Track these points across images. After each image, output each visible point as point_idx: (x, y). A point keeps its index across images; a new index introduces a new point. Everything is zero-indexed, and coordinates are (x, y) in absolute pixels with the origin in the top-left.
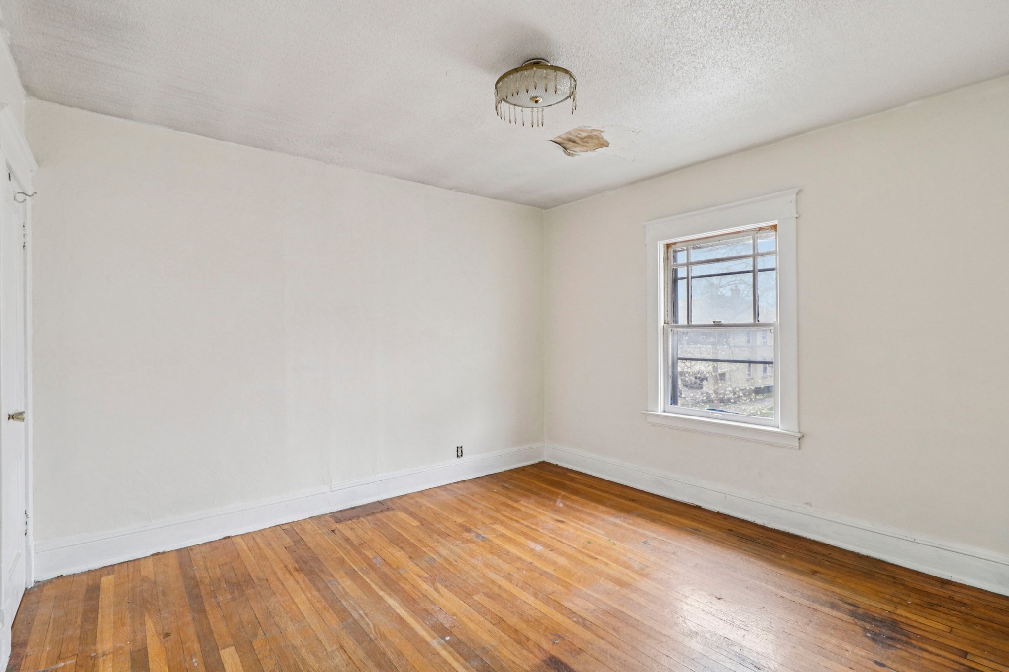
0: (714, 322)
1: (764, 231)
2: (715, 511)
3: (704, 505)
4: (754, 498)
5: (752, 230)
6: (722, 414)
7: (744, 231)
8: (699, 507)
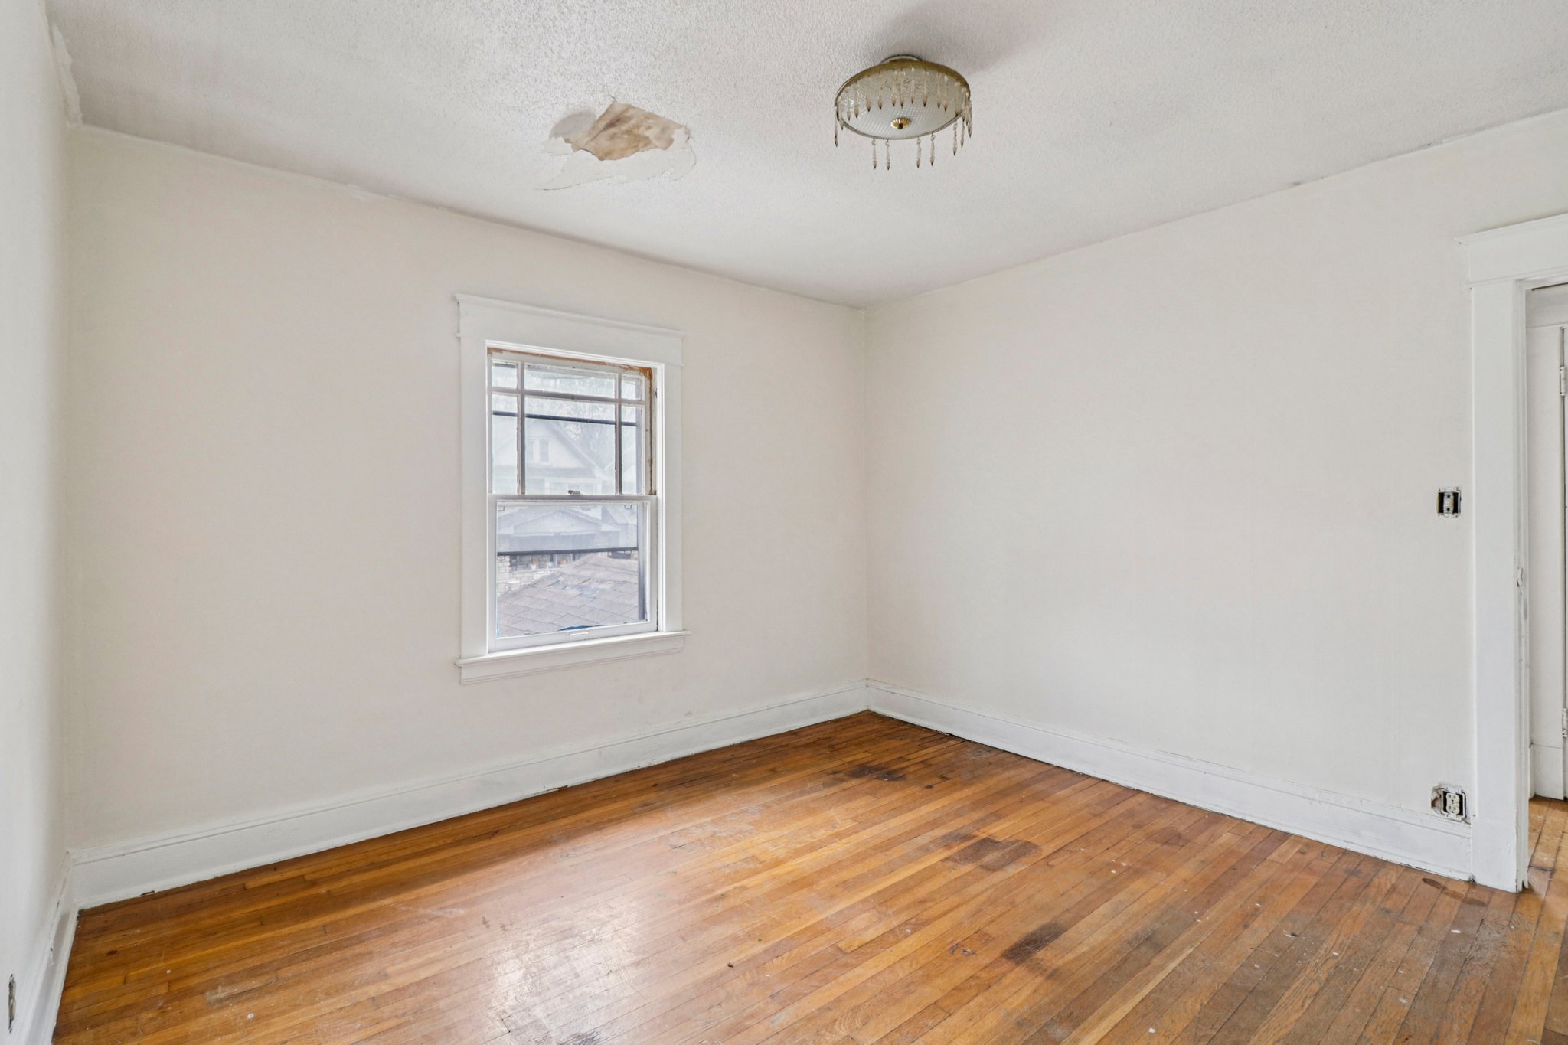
0: (570, 492)
1: (632, 371)
2: (588, 781)
3: (570, 782)
4: (635, 736)
5: (620, 366)
6: (588, 631)
7: (609, 364)
8: (563, 790)
